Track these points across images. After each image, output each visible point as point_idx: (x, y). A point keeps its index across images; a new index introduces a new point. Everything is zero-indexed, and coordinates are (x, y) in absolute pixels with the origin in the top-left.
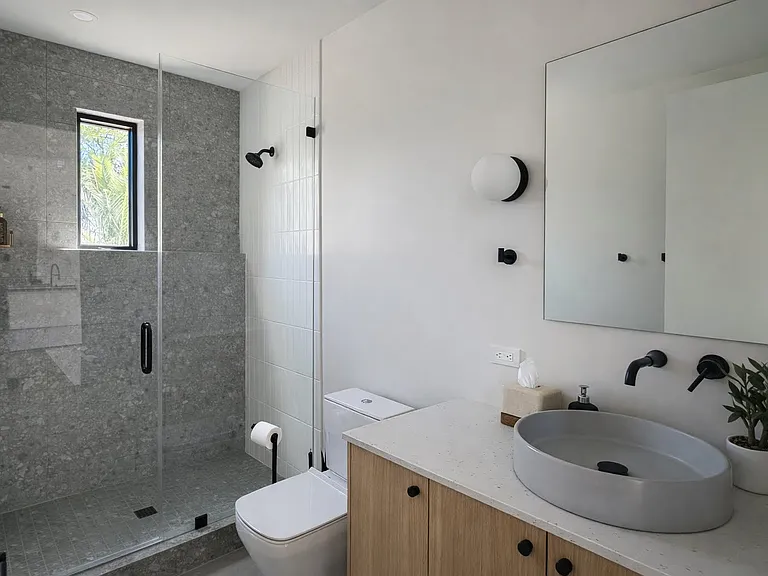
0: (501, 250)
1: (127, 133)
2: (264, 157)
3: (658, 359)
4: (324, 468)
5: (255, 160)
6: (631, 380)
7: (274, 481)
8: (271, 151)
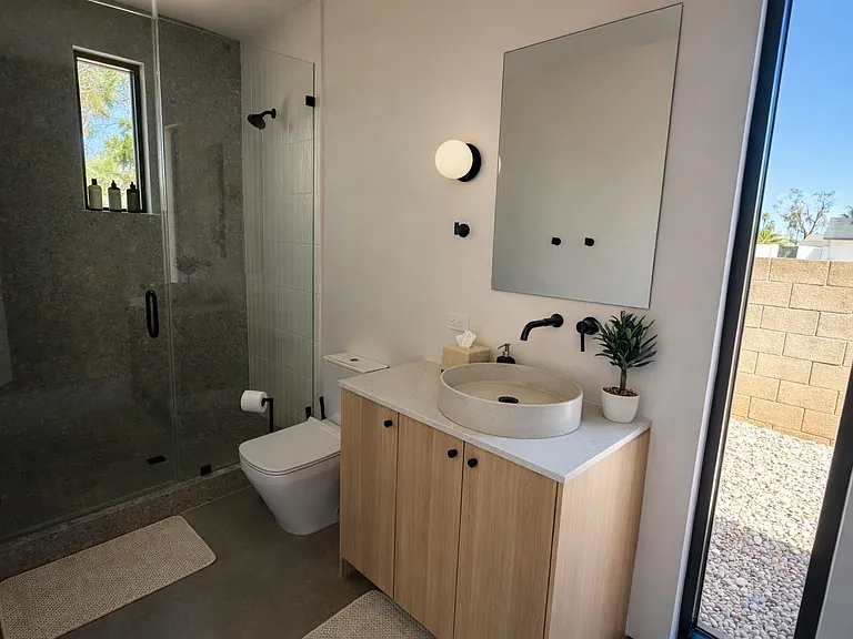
0: (457, 224)
1: (128, 75)
2: (267, 118)
3: (557, 321)
4: (324, 417)
5: (257, 121)
6: (524, 336)
7: (272, 431)
8: (273, 113)
